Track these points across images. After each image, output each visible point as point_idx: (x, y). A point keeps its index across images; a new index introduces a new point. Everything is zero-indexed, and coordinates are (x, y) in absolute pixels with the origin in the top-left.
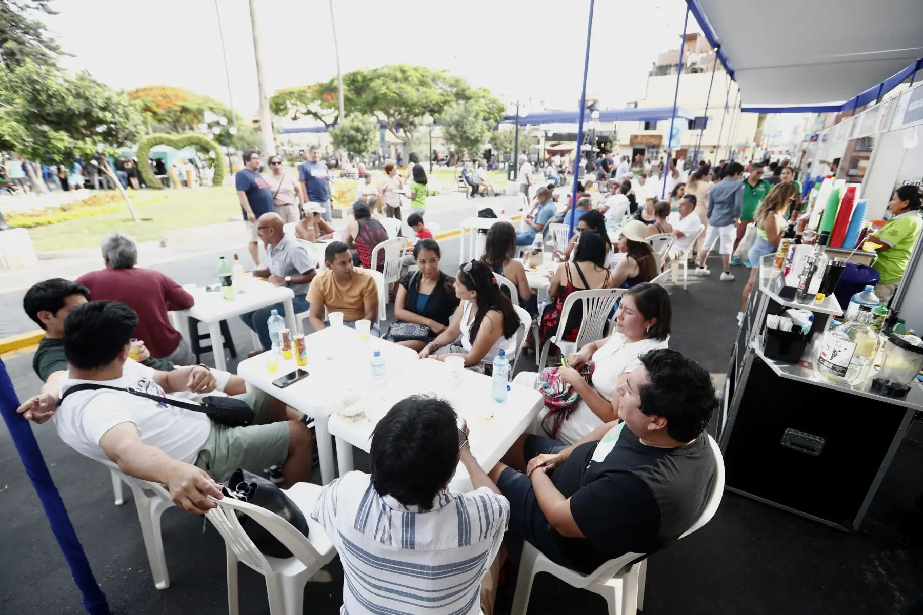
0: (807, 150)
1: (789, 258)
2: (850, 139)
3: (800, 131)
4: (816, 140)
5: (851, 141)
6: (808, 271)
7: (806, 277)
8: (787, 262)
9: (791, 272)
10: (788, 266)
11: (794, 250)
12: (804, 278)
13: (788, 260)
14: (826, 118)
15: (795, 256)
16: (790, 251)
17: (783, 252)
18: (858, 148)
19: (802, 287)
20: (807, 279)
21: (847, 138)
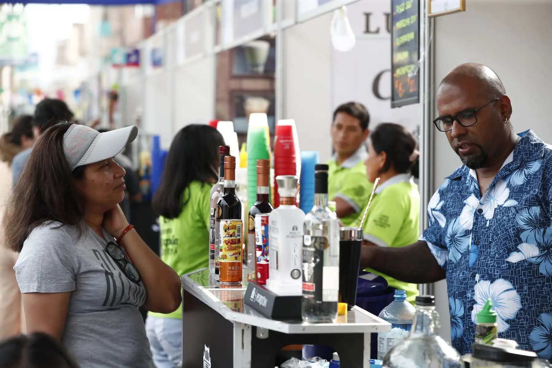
0: (119, 91)
1: (260, 243)
2: (218, 49)
3: (72, 54)
4: (136, 64)
5: (220, 55)
6: (313, 249)
7: (313, 265)
8: (259, 253)
9: (272, 272)
10: (263, 262)
11: (265, 223)
12: (309, 269)
13: (260, 248)
14: (122, 20)
15: (271, 234)
16: (259, 230)
17: (230, 249)
18: (236, 71)
19: (309, 287)
20: (315, 268)
21: (211, 49)
